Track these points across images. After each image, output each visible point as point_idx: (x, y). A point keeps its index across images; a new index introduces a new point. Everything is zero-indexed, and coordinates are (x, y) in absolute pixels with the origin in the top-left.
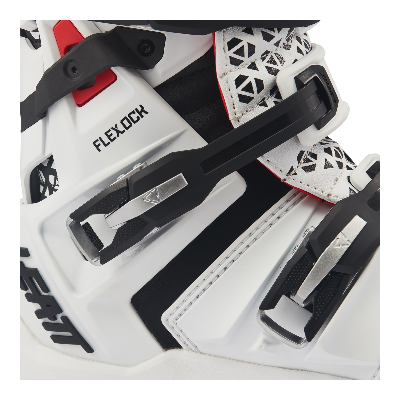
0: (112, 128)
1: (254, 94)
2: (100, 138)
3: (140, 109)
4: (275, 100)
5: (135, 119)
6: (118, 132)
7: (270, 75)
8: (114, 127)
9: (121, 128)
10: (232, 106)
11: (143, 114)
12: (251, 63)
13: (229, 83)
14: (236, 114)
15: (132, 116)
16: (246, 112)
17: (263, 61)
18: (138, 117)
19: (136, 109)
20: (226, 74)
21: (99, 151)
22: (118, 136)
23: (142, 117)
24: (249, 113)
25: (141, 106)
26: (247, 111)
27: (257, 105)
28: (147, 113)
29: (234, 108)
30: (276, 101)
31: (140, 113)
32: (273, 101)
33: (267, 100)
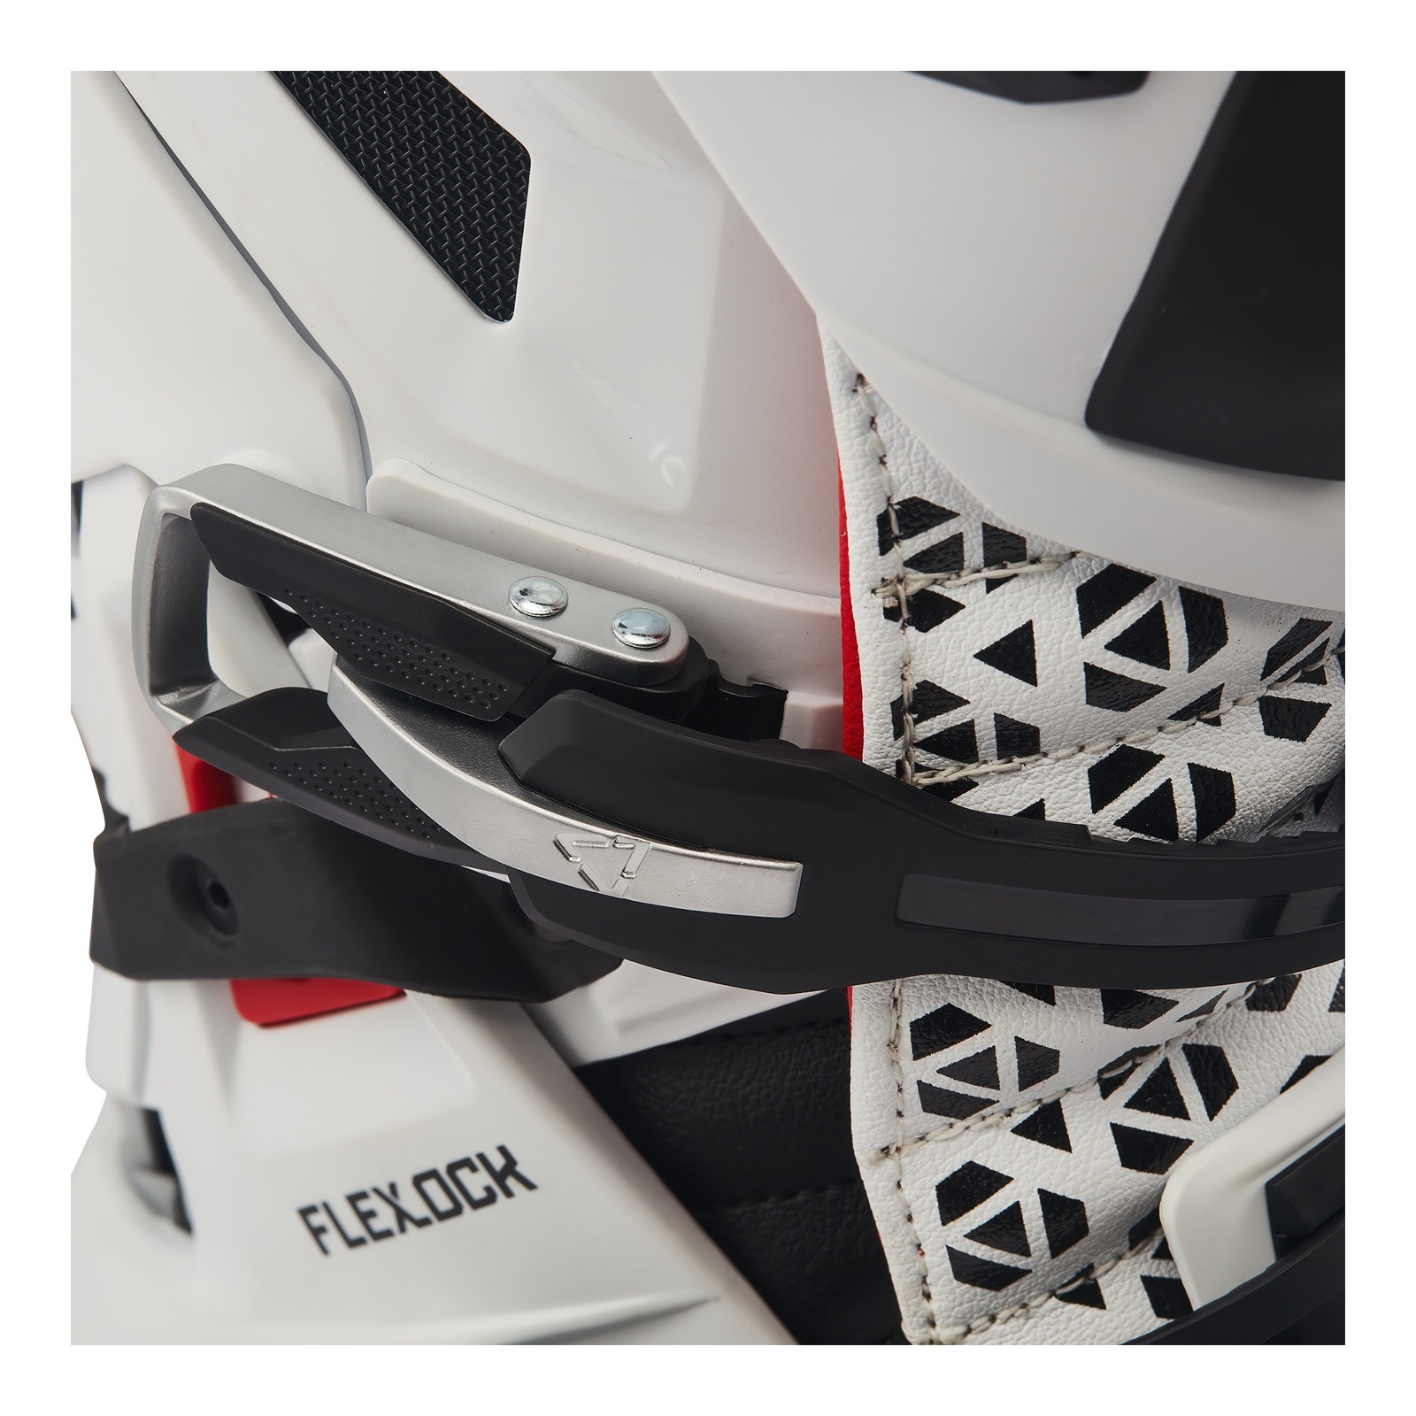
0: (377, 1191)
1: (1030, 1260)
2: (326, 1206)
3: (498, 1162)
4: (1154, 1269)
5: (478, 1194)
6: (402, 1215)
7: (1128, 1177)
8: (386, 1191)
9: (412, 1203)
10: (919, 1290)
11: (511, 1182)
12: (1036, 1109)
13: (908, 1193)
14: (933, 1324)
15: (463, 1174)
16: (988, 1324)
17: (1105, 1095)
18: (488, 1189)
19: (482, 1157)
20: (898, 1149)
21: (325, 1251)
22: (403, 1229)
23: (509, 1193)
24: (1002, 1327)
25: (503, 1150)
26: (993, 1319)
27: (1050, 1297)
28: (530, 1186)
29: (928, 1296)
30: (1158, 1275)
31: (499, 1177)
32: (1139, 1273)
33: (1106, 1272)
